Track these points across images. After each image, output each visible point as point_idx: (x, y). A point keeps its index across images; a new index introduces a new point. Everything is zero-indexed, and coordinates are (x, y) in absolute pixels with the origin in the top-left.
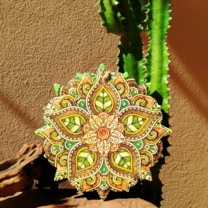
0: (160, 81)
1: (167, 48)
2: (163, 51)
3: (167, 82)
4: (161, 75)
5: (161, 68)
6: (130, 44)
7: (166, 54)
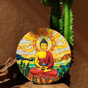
0: (69, 28)
1: (72, 13)
2: (70, 14)
3: (72, 29)
4: (69, 25)
5: (69, 22)
6: (55, 11)
7: (71, 15)
